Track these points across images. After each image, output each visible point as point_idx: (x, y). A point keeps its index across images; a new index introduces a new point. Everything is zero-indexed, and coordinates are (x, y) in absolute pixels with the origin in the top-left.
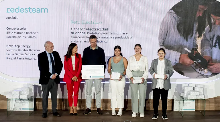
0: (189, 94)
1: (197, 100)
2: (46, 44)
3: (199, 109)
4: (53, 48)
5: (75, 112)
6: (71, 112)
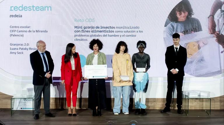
2: (38, 43)
4: (45, 48)
5: (74, 113)
6: (70, 112)
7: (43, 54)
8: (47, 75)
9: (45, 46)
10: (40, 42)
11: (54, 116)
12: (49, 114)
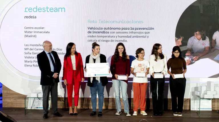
0: (206, 94)
1: (214, 100)
2: (44, 43)
3: (216, 109)
5: (75, 112)
6: (71, 112)
7: (49, 53)
8: (55, 75)
9: (51, 46)
10: (46, 42)
11: (61, 116)
12: (58, 114)
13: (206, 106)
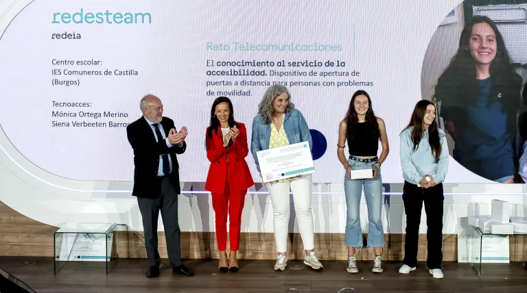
2: (144, 102)
4: (160, 111)
5: (233, 264)
6: (223, 264)
9: (160, 107)
11: (192, 275)
12: (183, 267)
13: (497, 252)
